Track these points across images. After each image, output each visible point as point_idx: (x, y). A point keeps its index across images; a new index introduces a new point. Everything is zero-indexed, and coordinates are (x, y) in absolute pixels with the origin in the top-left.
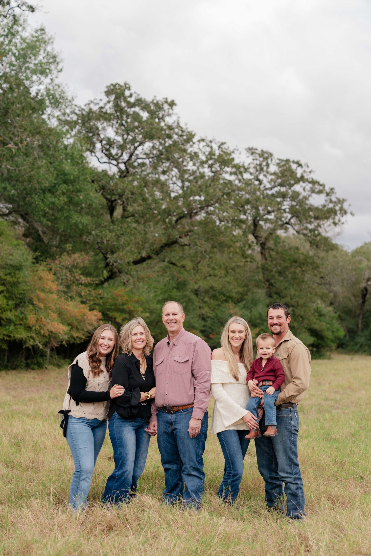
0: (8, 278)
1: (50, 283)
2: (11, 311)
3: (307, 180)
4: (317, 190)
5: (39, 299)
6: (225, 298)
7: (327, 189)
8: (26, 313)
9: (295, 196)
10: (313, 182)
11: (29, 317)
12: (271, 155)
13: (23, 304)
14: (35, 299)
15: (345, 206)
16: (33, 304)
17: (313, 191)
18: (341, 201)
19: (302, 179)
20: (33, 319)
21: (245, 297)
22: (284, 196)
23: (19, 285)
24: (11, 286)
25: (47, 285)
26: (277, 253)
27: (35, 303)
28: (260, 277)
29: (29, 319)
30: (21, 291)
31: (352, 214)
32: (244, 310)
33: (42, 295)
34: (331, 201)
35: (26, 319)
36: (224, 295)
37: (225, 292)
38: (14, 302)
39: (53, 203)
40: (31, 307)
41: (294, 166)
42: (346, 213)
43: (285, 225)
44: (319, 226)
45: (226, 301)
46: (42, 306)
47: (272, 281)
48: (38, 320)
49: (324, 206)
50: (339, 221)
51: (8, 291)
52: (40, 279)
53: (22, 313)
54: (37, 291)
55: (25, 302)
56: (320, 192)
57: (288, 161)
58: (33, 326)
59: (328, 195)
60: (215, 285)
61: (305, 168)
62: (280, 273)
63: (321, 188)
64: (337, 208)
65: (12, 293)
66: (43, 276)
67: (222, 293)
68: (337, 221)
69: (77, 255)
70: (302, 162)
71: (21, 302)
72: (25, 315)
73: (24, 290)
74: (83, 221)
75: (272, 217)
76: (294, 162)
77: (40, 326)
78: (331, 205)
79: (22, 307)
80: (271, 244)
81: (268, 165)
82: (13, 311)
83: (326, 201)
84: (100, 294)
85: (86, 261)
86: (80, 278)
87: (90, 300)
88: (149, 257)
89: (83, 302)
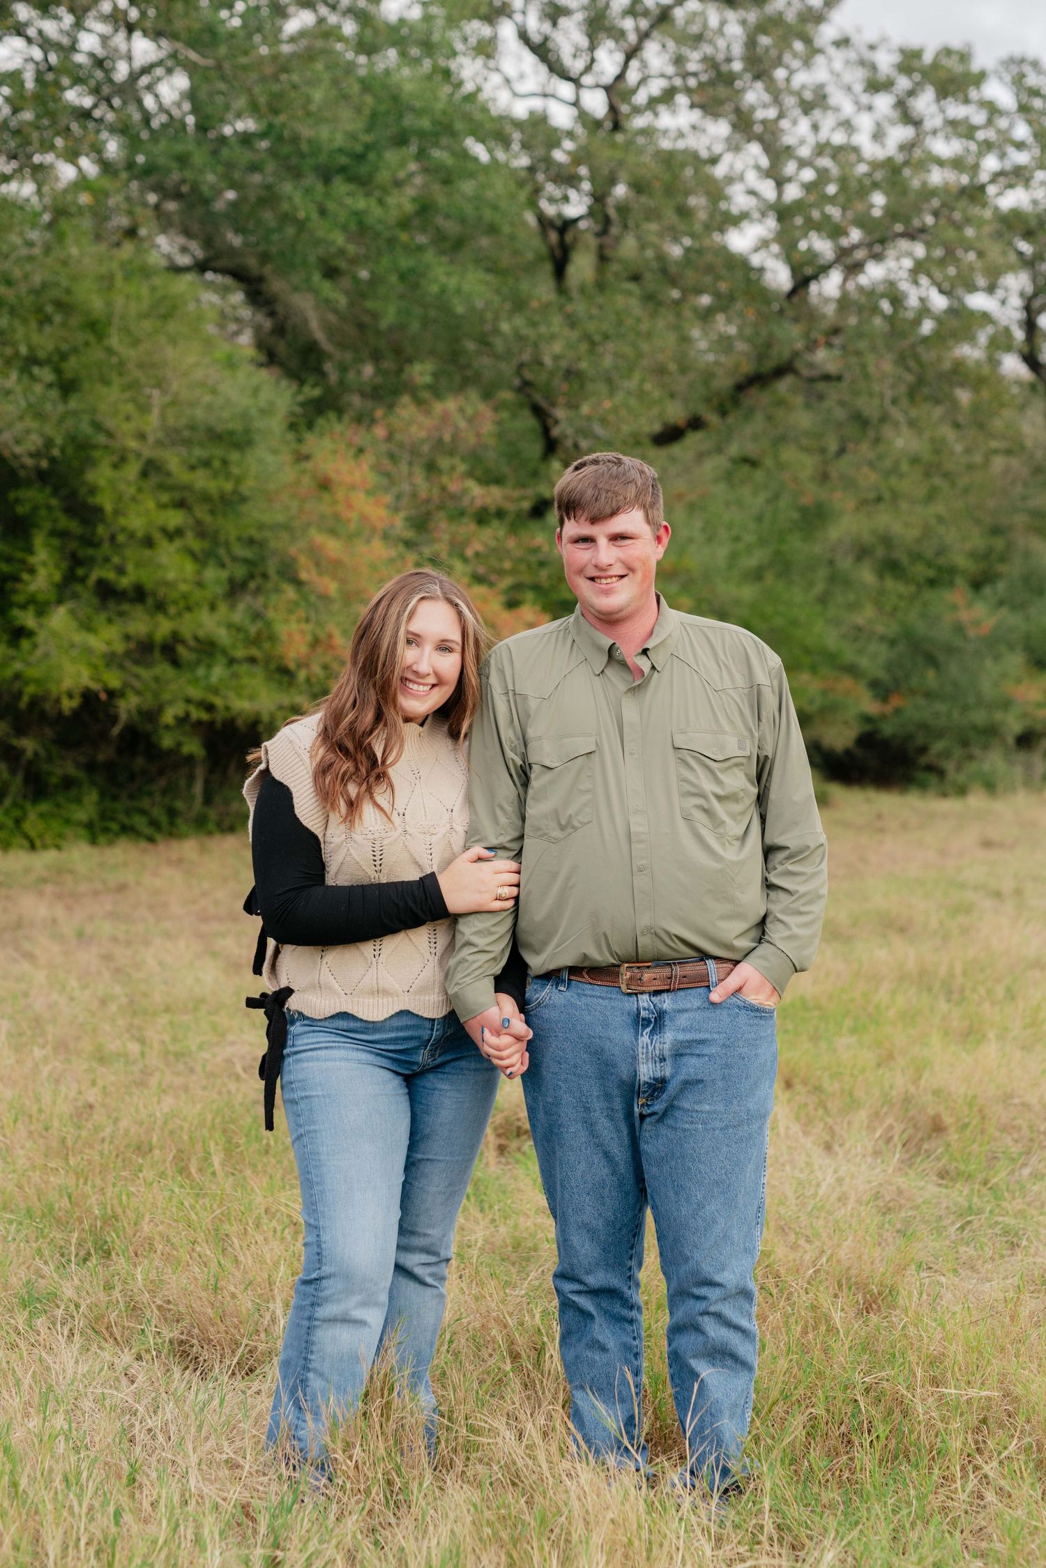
0: (201, 481)
1: (361, 501)
2: (213, 607)
5: (318, 564)
6: (931, 573)
8: (271, 614)
11: (281, 629)
13: (259, 580)
14: (303, 560)
16: (298, 583)
20: (297, 637)
21: (1002, 568)
23: (243, 508)
24: (212, 512)
25: (350, 506)
27: (303, 576)
29: (284, 637)
30: (253, 532)
32: (1004, 612)
33: (333, 547)
35: (273, 638)
36: (929, 564)
37: (929, 554)
38: (224, 575)
39: (359, 215)
40: (290, 592)
45: (932, 583)
46: (332, 587)
48: (315, 643)
51: (201, 534)
52: (324, 485)
53: (256, 616)
54: (313, 532)
55: (265, 576)
58: (299, 666)
60: (897, 528)
65: (215, 542)
66: (333, 476)
67: (916, 557)
69: (451, 404)
71: (252, 576)
72: (269, 624)
73: (261, 527)
74: (466, 287)
77: (325, 667)
79: (258, 591)
82: (223, 608)
84: (536, 550)
85: (488, 427)
86: (465, 491)
87: (501, 573)
88: (696, 423)
89: (479, 579)
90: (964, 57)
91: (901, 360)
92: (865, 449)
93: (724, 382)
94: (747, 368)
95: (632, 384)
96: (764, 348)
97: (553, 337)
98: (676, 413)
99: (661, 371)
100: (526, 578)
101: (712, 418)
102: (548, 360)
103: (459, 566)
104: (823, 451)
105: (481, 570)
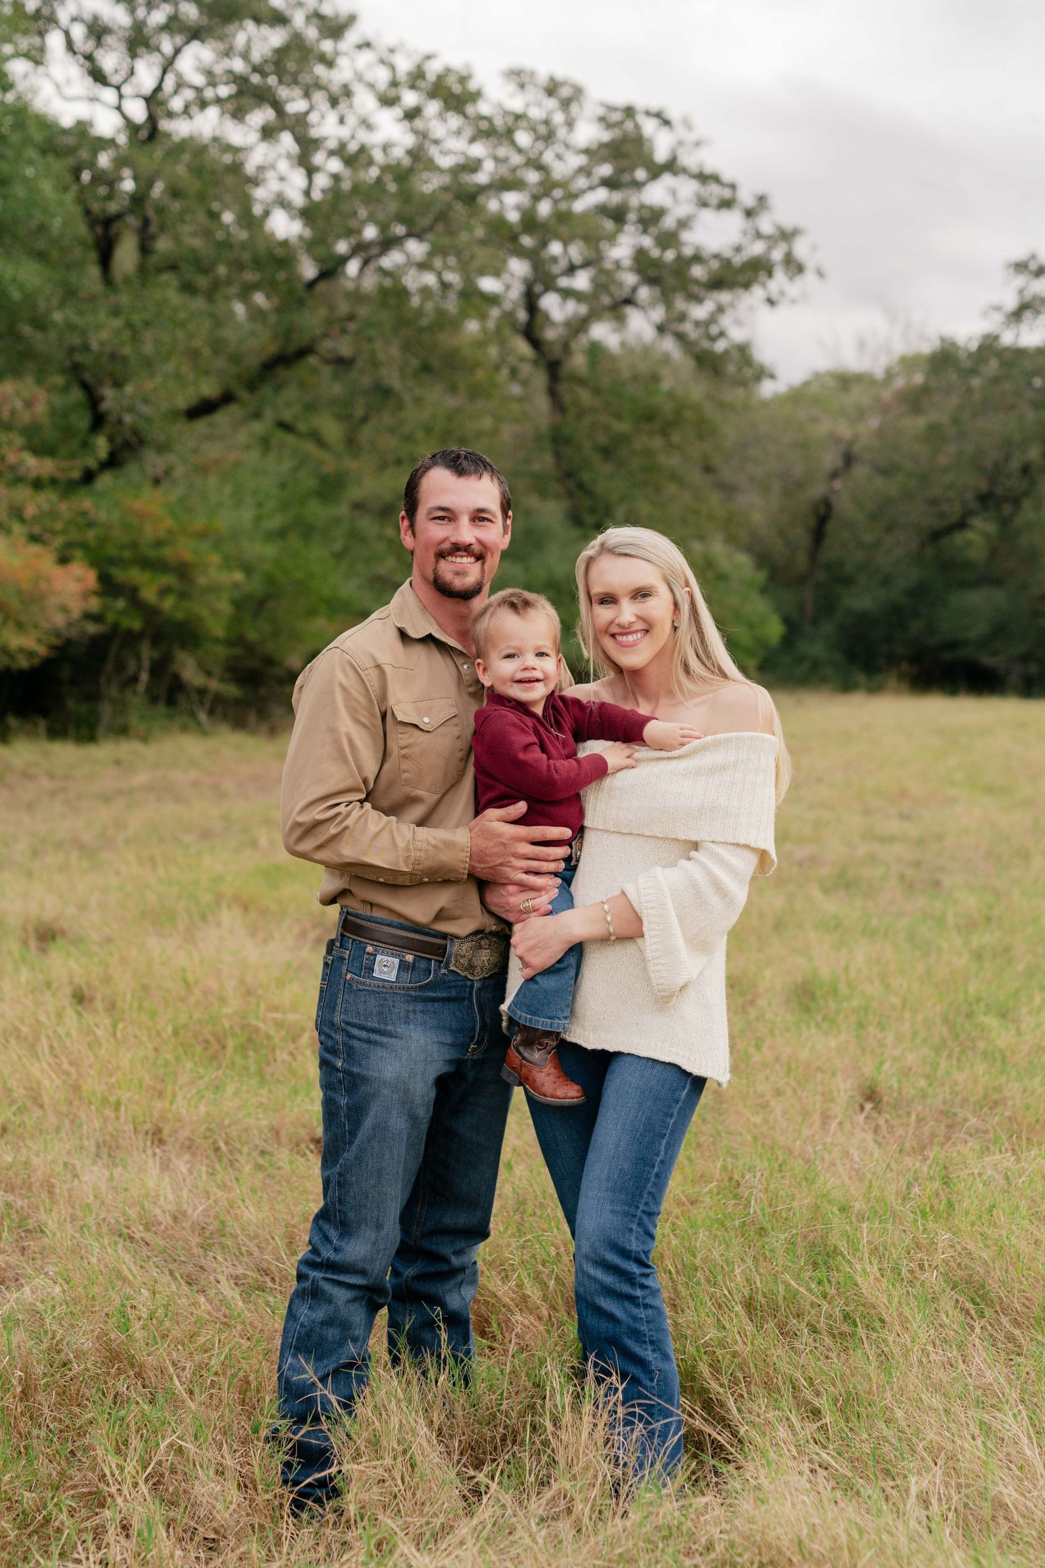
3: (684, 171)
4: (714, 201)
7: (746, 197)
9: (651, 218)
10: (704, 178)
12: (578, 92)
15: (801, 249)
17: (704, 204)
18: (786, 236)
19: (671, 166)
22: (618, 215)
26: (597, 391)
28: (545, 462)
31: (820, 274)
34: (759, 235)
41: (649, 127)
42: (800, 269)
43: (619, 306)
44: (720, 309)
47: (585, 476)
49: (738, 249)
50: (782, 293)
56: (726, 204)
57: (629, 112)
59: (749, 213)
61: (680, 132)
62: (606, 452)
63: (727, 193)
64: (777, 255)
68: (775, 297)
70: (673, 114)
75: (582, 281)
76: (648, 113)
78: (758, 248)
80: (578, 361)
81: (570, 124)
83: (745, 233)
84: (84, 514)
85: (41, 408)
86: (21, 463)
87: (54, 533)
88: (227, 398)
89: (34, 539)
90: (463, 80)
91: (406, 347)
92: (386, 418)
93: (253, 362)
94: (273, 349)
95: (170, 367)
96: (289, 333)
97: (98, 327)
98: (209, 389)
99: (194, 355)
100: (75, 536)
101: (244, 394)
102: (95, 345)
103: (17, 528)
104: (348, 417)
105: (36, 530)
